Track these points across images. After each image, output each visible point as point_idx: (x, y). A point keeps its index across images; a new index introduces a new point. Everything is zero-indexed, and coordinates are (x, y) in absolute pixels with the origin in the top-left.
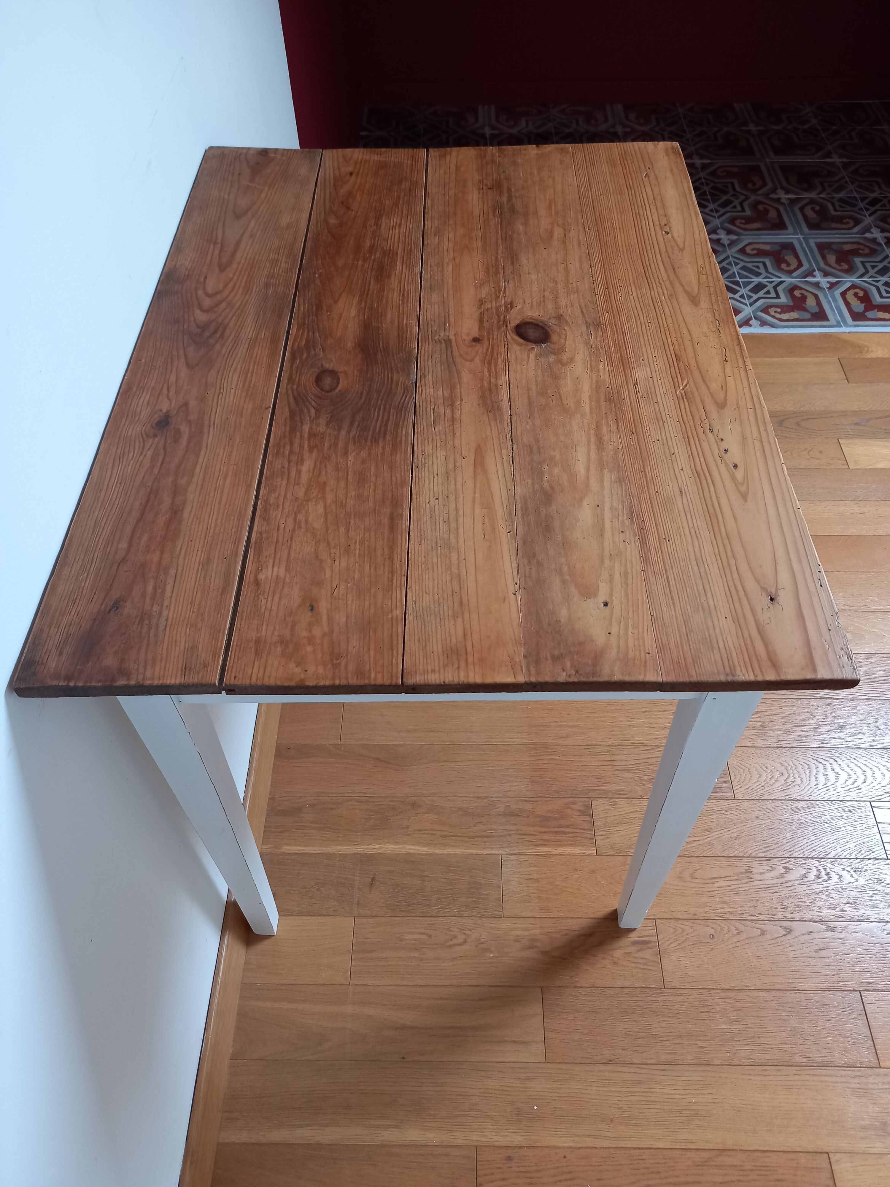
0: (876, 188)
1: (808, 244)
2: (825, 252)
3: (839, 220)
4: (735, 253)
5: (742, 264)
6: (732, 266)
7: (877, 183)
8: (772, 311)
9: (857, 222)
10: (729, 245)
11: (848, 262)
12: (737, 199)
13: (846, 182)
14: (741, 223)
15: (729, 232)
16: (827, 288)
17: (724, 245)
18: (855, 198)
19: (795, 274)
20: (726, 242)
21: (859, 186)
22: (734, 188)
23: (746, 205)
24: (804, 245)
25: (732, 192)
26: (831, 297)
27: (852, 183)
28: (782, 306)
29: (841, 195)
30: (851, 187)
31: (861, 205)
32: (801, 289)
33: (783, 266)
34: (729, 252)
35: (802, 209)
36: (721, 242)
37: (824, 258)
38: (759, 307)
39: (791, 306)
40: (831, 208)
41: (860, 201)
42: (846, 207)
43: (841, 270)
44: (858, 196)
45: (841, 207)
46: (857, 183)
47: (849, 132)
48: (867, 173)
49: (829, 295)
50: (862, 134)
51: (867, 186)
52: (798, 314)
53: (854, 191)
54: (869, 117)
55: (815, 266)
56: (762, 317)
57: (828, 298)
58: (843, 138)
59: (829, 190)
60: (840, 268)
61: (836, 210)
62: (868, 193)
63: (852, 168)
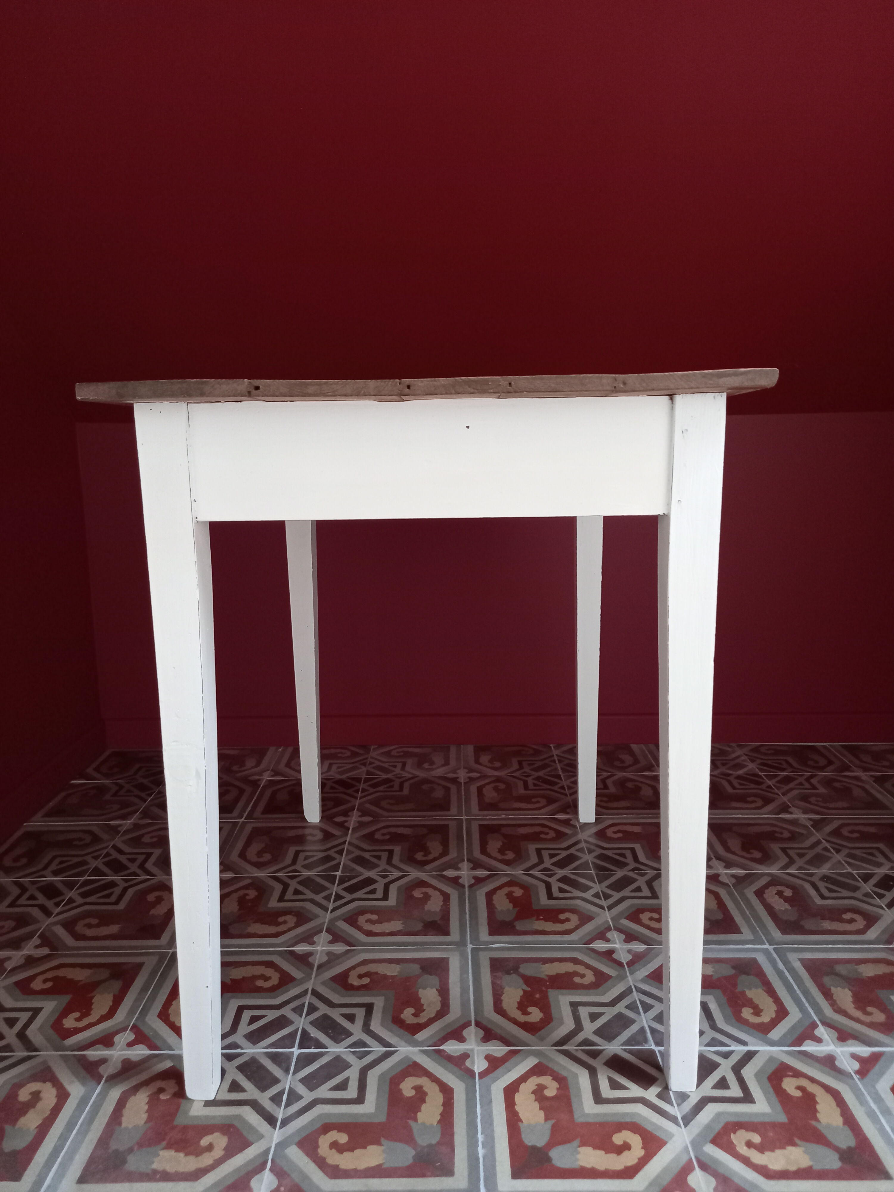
0: (881, 859)
1: (786, 963)
2: (827, 980)
3: (835, 914)
4: (643, 981)
6: (639, 1014)
7: (878, 849)
8: (739, 1139)
9: (871, 920)
10: (630, 964)
11: (882, 1006)
12: (642, 875)
13: (826, 849)
15: (630, 937)
16: (857, 1072)
17: (620, 964)
18: (850, 876)
19: (776, 1034)
20: (624, 958)
21: (850, 856)
22: (636, 859)
23: (657, 885)
24: (781, 966)
25: (633, 865)
26: (875, 1102)
27: (838, 851)
28: (762, 1123)
29: (824, 870)
30: (838, 857)
31: (867, 887)
32: (798, 1074)
33: (747, 1013)
34: (630, 980)
35: (760, 893)
36: (615, 956)
37: (827, 994)
38: (708, 1127)
39: (781, 1125)
40: (813, 892)
41: (861, 881)
42: (840, 892)
43: (872, 1025)
44: (854, 872)
45: (830, 890)
46: (845, 852)
47: (808, 780)
48: (856, 835)
49: (865, 1092)
50: (828, 783)
51: (865, 855)
52: (805, 1152)
53: (843, 862)
54: (830, 763)
55: (813, 1014)
56: (716, 1161)
57: (867, 1102)
58: (801, 787)
59: (800, 862)
60: (867, 1019)
61: (823, 897)
62: (871, 867)
63: (829, 828)
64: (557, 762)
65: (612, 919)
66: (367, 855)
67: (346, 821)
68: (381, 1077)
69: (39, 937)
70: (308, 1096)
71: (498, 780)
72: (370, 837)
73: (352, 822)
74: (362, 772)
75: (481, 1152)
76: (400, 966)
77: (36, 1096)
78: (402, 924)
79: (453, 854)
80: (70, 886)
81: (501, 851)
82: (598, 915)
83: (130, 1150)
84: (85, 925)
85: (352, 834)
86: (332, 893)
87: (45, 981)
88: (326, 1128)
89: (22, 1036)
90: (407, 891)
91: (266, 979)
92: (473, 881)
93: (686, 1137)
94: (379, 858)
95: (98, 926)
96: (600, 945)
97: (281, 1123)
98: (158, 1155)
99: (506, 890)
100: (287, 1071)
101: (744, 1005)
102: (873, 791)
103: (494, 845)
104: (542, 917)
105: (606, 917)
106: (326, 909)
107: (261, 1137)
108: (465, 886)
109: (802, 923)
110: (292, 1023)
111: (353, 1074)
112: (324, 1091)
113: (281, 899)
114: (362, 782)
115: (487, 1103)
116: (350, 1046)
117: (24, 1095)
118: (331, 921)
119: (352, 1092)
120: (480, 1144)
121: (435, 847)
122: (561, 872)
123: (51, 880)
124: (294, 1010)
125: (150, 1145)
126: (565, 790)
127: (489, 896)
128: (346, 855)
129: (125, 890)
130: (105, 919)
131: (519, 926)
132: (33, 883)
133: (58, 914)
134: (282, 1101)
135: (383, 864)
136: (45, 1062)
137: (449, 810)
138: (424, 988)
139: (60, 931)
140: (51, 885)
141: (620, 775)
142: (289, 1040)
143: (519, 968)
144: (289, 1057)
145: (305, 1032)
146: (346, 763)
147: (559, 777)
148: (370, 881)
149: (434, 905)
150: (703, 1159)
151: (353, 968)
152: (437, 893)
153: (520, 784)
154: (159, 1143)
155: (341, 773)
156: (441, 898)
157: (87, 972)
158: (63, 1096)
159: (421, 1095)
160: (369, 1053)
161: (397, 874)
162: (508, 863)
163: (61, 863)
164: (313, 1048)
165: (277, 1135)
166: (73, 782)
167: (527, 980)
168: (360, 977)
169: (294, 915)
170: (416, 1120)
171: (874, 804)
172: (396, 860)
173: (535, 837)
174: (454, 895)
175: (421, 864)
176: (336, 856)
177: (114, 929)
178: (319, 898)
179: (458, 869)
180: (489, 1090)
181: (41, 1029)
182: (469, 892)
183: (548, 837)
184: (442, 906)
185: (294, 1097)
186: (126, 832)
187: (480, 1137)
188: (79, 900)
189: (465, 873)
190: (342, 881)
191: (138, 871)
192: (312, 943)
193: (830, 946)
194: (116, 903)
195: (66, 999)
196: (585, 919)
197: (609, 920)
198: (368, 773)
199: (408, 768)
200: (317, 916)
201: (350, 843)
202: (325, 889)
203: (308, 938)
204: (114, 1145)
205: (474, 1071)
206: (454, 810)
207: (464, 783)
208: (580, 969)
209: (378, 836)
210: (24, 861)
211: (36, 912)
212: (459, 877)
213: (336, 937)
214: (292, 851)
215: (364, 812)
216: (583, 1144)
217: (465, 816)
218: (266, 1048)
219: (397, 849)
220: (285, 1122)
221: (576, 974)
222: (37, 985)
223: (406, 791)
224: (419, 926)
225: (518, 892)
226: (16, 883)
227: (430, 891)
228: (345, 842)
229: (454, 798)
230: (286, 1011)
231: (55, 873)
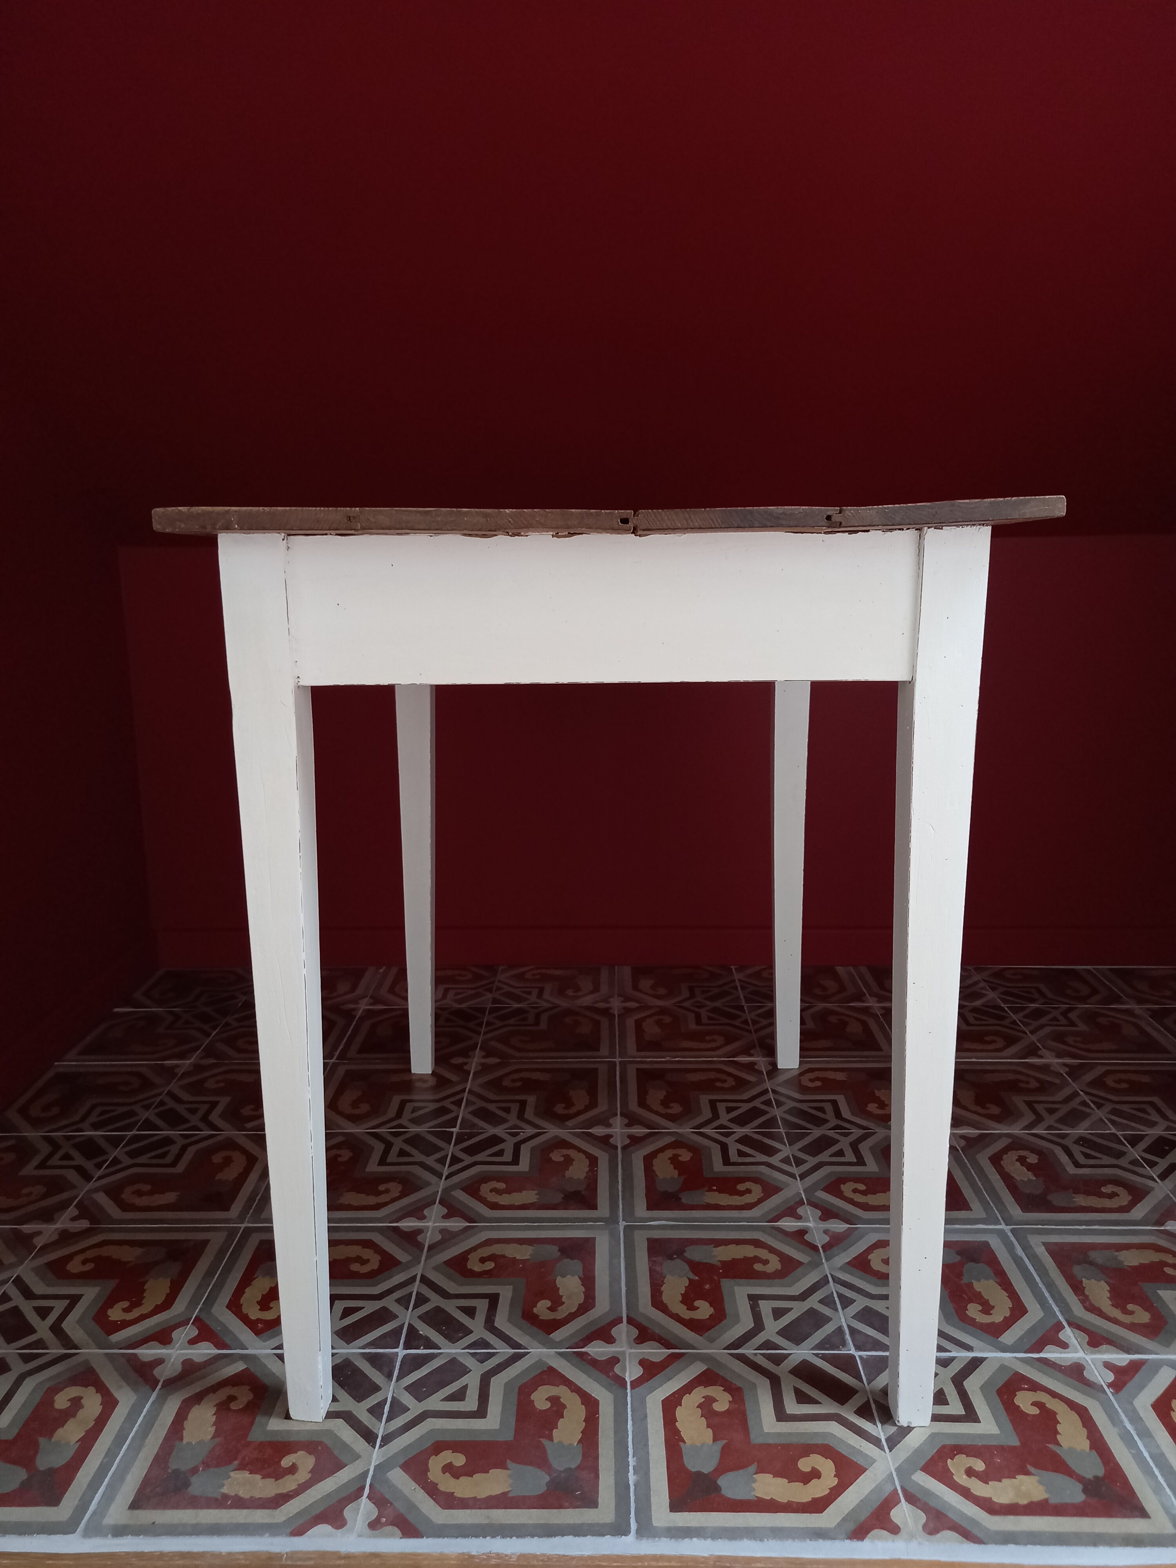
0: (1154, 1117)
1: (1026, 1248)
2: (1077, 1270)
3: (1092, 1187)
4: (842, 1269)
5: (861, 1303)
6: (836, 1310)
7: (1152, 1104)
8: (957, 1466)
9: (1138, 1194)
10: (827, 1247)
11: (1147, 1304)
12: (846, 1135)
13: (1084, 1103)
14: (855, 1191)
15: (827, 1214)
16: (1110, 1385)
17: (814, 1248)
18: (1114, 1138)
19: (1009, 1337)
20: (819, 1239)
21: (1114, 1112)
22: (838, 1114)
23: (865, 1148)
24: (1020, 1251)
25: (834, 1122)
26: (1131, 1421)
27: (1099, 1106)
28: (988, 1448)
29: (1081, 1131)
30: (1100, 1114)
31: (1135, 1153)
32: (1035, 1387)
33: (973, 1310)
34: (827, 1268)
35: (996, 1160)
36: (807, 1237)
37: (1077, 1288)
38: (918, 1452)
39: (1012, 1449)
40: (1064, 1158)
41: (1128, 1145)
42: (1100, 1158)
43: (1133, 1327)
44: (1119, 1133)
45: (1087, 1156)
46: (1109, 1107)
47: (1065, 1014)
48: (1124, 1086)
49: (1119, 1410)
50: (1090, 1018)
51: (1134, 1112)
52: (1040, 1482)
53: (1107, 1122)
54: (1095, 991)
55: (1058, 1313)
56: (928, 1492)
57: (1122, 1422)
58: (1055, 1023)
59: (1050, 1120)
60: (1127, 1319)
61: (1077, 1165)
62: (1141, 1127)
63: (1089, 1077)
64: (739, 988)
65: (804, 1191)
66: (492, 1107)
67: (466, 1064)
68: (508, 1385)
69: (76, 1206)
70: (415, 1407)
71: (663, 1011)
72: (496, 1085)
73: (474, 1065)
74: (486, 1000)
75: (632, 1478)
76: (533, 1248)
77: (76, 1403)
78: (537, 1194)
79: (602, 1107)
80: (115, 1142)
81: (665, 1103)
82: (787, 1185)
83: (194, 1471)
84: (133, 1193)
85: (473, 1080)
86: (448, 1155)
87: (84, 1262)
88: (438, 1447)
89: (57, 1329)
90: (543, 1153)
91: (363, 1262)
92: (628, 1141)
93: (891, 1463)
94: (507, 1110)
95: (151, 1193)
96: (788, 1224)
97: (381, 1441)
98: (230, 1477)
99: (669, 1153)
100: (389, 1376)
101: (971, 1301)
102: (1149, 1029)
103: (656, 1096)
104: (715, 1188)
105: (797, 1188)
106: (439, 1175)
107: (357, 1457)
108: (617, 1147)
109: (1049, 1197)
110: (396, 1317)
111: (472, 1381)
112: (435, 1402)
113: (382, 1162)
114: (487, 1013)
115: (641, 1419)
116: (469, 1347)
117: (61, 1401)
118: (445, 1190)
119: (471, 1403)
120: (631, 1468)
121: (580, 1098)
122: (741, 1131)
123: (90, 1135)
124: (398, 1301)
125: (218, 1465)
126: (749, 1025)
127: (649, 1160)
128: (466, 1106)
129: (184, 1149)
130: (160, 1184)
131: (686, 1198)
132: (68, 1138)
133: (100, 1178)
134: (383, 1414)
135: (513, 1119)
136: (87, 1362)
137: (598, 1050)
138: (563, 1276)
139: (102, 1199)
140: (90, 1140)
141: (821, 1005)
142: (391, 1339)
143: (685, 1251)
144: (391, 1359)
145: (412, 1329)
146: (468, 989)
147: (741, 1008)
148: (496, 1140)
149: (578, 1171)
150: (911, 1490)
151: (474, 1249)
152: (582, 1155)
153: (691, 1017)
154: (230, 1462)
155: (460, 1001)
156: (587, 1162)
157: (138, 1251)
158: (109, 1404)
159: (557, 1408)
160: (493, 1354)
161: (531, 1131)
162: (673, 1118)
163: (103, 1113)
164: (422, 1348)
165: (377, 1456)
166: (116, 1010)
167: (695, 1266)
168: (483, 1260)
169: (399, 1183)
170: (551, 1438)
171: (1150, 1046)
172: (529, 1113)
173: (708, 1086)
174: (603, 1159)
175: (561, 1120)
176: (453, 1107)
177: (170, 1197)
178: (430, 1161)
179: (609, 1125)
180: (643, 1403)
181: (80, 1321)
182: (623, 1154)
183: (726, 1085)
184: (587, 1173)
185: (398, 1408)
186: (185, 1075)
187: (632, 1461)
188: (127, 1161)
189: (618, 1131)
190: (460, 1139)
191: (200, 1125)
192: (422, 1218)
193: (1084, 1227)
194: (174, 1164)
195: (112, 1284)
196: (770, 1190)
197: (802, 1192)
198: (495, 1001)
199: (546, 995)
200: (428, 1184)
201: (470, 1092)
202: (438, 1149)
203: (417, 1212)
204: (174, 1465)
205: (625, 1379)
206: (604, 1050)
207: (619, 1015)
208: (763, 1254)
209: (506, 1083)
210: (55, 1110)
211: (72, 1176)
212: (609, 1136)
213: (453, 1211)
214: (396, 1100)
215: (489, 1052)
216: (761, 1470)
217: (619, 1057)
218: (363, 1347)
219: (531, 1100)
220: (387, 1439)
221: (756, 1259)
222: (75, 1266)
223: (543, 1025)
224: (558, 1198)
225: (685, 1156)
226: (46, 1138)
227: (572, 1153)
228: (464, 1090)
229: (605, 1033)
230: (389, 1302)
231: (96, 1126)
